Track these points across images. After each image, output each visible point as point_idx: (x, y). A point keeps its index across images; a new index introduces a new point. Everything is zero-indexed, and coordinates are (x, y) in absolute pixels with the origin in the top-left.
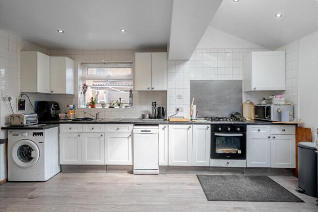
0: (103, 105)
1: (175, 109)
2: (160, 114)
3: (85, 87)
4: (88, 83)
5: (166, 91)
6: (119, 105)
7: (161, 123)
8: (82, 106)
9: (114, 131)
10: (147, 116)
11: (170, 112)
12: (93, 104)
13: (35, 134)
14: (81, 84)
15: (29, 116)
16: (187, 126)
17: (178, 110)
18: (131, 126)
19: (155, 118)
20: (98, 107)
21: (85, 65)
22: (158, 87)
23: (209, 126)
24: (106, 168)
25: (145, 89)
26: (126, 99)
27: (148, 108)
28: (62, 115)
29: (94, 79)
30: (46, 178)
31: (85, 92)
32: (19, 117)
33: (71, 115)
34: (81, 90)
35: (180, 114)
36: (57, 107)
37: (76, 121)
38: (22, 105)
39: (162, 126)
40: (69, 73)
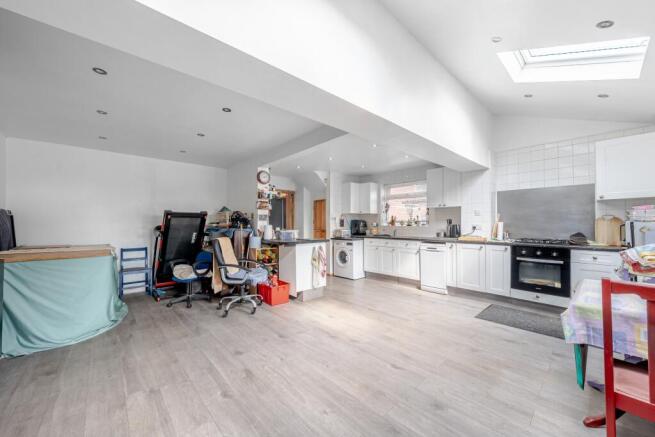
0: (402, 223)
1: (471, 228)
2: (454, 233)
3: (387, 206)
4: (390, 202)
5: (460, 207)
6: (416, 223)
7: (449, 242)
8: (385, 224)
9: (403, 246)
10: (442, 235)
11: (465, 230)
12: (393, 222)
13: (348, 244)
14: (383, 204)
15: (346, 231)
16: (478, 246)
17: (474, 228)
18: (419, 243)
19: (451, 236)
20: (397, 224)
21: (387, 186)
22: (450, 203)
23: (509, 248)
24: (398, 280)
25: (437, 206)
26: (423, 217)
27: (443, 227)
28: (368, 232)
29: (395, 197)
30: (355, 277)
31: (387, 211)
32: (339, 231)
33: (375, 232)
34: (384, 210)
35: (476, 233)
36: (365, 226)
37: (377, 237)
38: (342, 223)
39: (449, 244)
40: (373, 196)
